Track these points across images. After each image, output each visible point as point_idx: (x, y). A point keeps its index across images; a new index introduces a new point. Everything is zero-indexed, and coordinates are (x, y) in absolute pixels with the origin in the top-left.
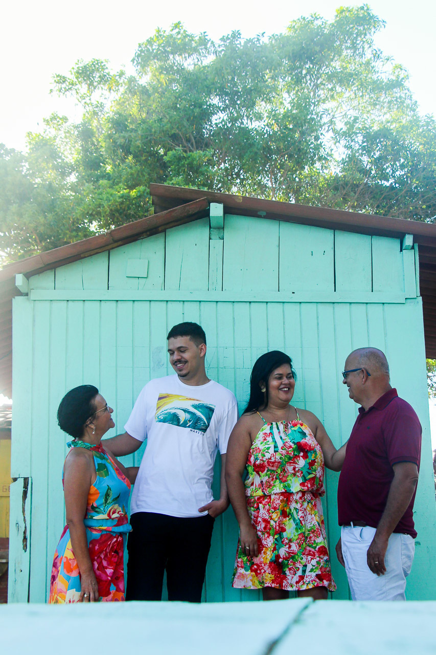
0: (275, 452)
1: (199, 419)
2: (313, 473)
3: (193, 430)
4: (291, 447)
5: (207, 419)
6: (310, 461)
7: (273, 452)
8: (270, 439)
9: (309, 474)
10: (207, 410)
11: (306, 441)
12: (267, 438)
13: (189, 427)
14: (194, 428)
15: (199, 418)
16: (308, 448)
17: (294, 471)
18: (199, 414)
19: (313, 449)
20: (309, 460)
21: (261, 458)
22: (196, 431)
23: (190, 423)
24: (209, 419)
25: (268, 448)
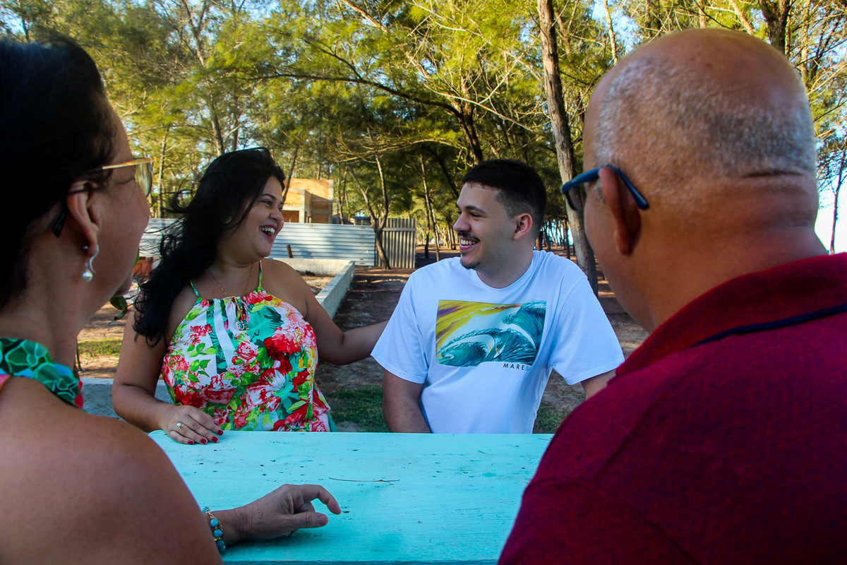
0: (220, 371)
1: (517, 339)
2: (301, 399)
3: (510, 364)
4: (252, 354)
5: (533, 336)
6: (296, 375)
7: (214, 373)
8: (206, 339)
9: (294, 401)
10: (531, 318)
11: (283, 332)
12: (200, 338)
13: (499, 358)
14: (512, 360)
15: (517, 337)
16: (288, 349)
17: (264, 400)
18: (515, 328)
19: (299, 349)
20: (293, 374)
21: (189, 383)
22: (515, 364)
23: (501, 351)
24: (538, 334)
25: (204, 364)
